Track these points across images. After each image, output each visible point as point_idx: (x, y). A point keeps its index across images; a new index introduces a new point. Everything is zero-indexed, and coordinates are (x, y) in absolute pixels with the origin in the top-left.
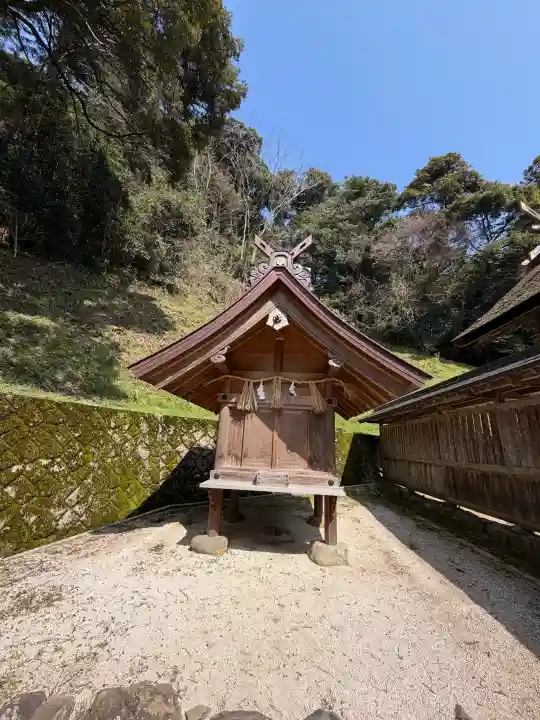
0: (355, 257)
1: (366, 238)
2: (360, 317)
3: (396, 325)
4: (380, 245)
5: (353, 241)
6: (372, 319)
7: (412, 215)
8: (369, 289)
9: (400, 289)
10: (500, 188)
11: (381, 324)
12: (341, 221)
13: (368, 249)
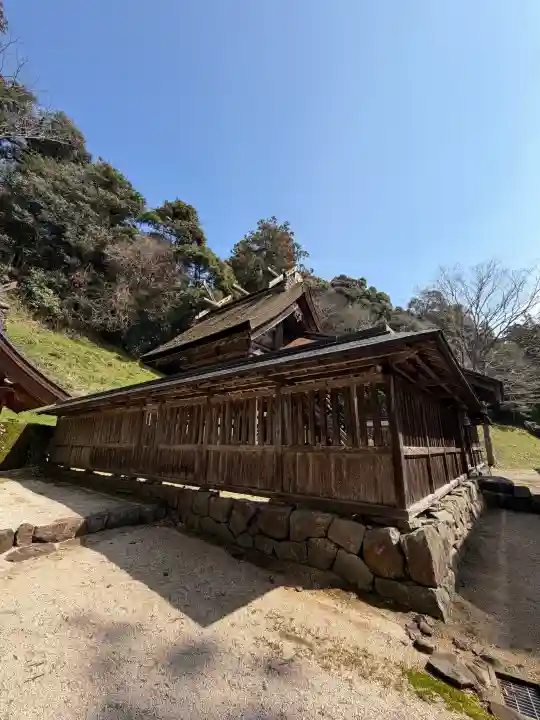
0: (88, 244)
1: (104, 232)
2: (76, 306)
3: (109, 326)
4: (117, 248)
5: (91, 228)
6: (88, 313)
7: (153, 235)
8: (94, 282)
9: (122, 295)
10: (210, 255)
11: (96, 321)
12: (83, 200)
13: (103, 244)
